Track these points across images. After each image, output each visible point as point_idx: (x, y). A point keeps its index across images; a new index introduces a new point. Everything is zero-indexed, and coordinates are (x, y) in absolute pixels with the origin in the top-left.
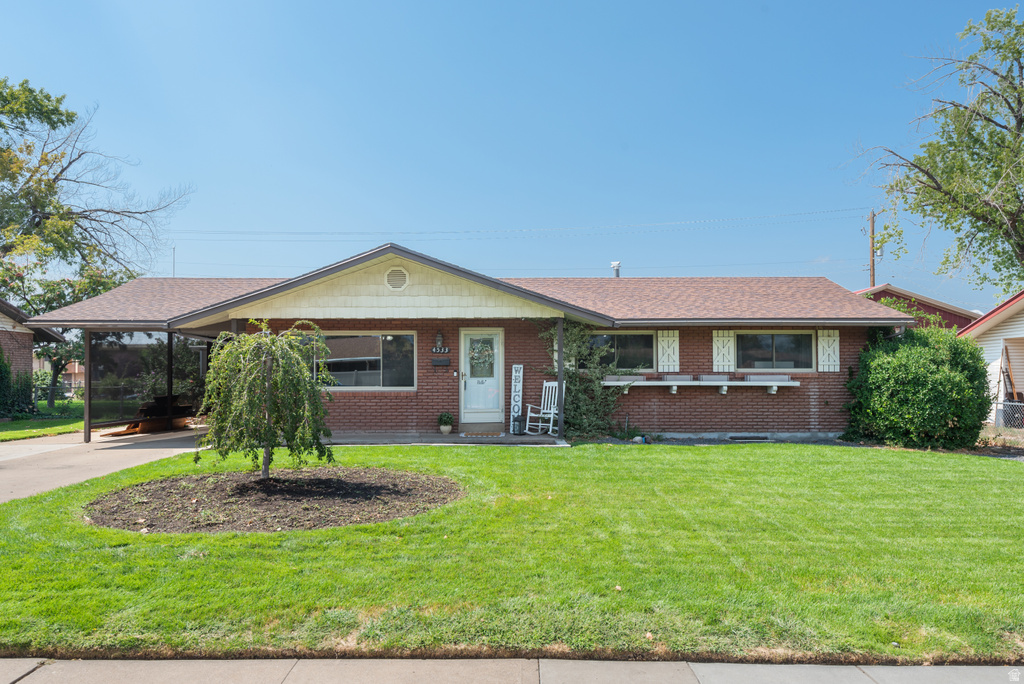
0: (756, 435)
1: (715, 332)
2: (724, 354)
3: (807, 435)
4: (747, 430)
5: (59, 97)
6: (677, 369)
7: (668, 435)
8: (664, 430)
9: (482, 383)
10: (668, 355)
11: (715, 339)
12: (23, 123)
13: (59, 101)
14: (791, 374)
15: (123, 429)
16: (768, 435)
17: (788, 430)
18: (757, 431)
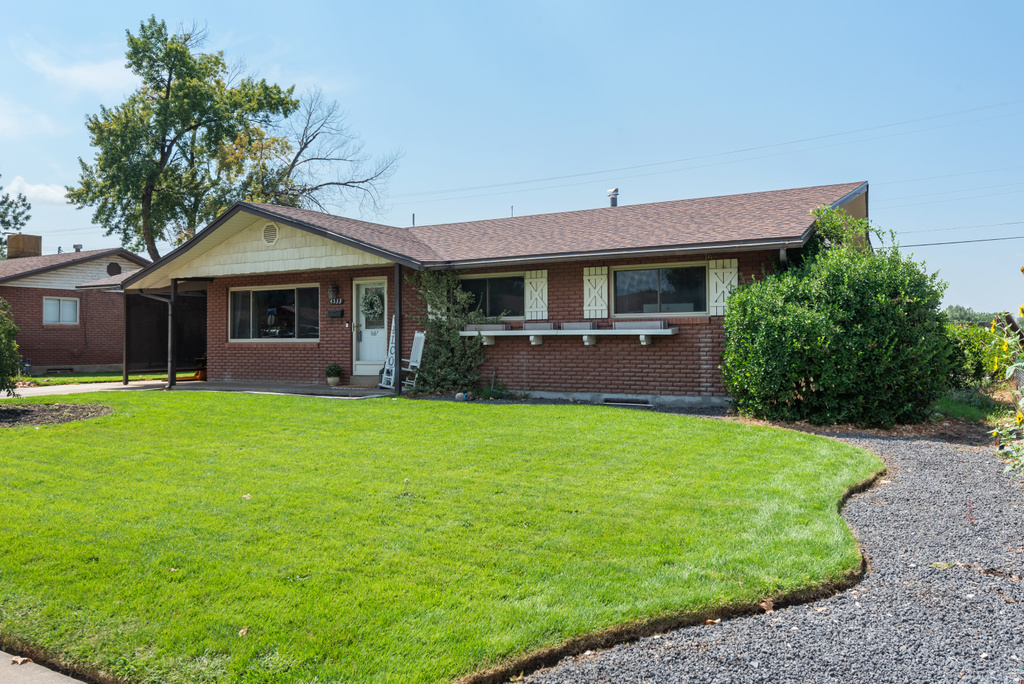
0: (634, 397)
1: (586, 270)
2: (596, 298)
3: (696, 399)
4: (623, 391)
5: (290, 87)
6: (546, 317)
7: (537, 394)
8: (533, 388)
9: (375, 334)
10: (537, 298)
11: (585, 279)
12: (267, 117)
13: (291, 91)
14: (664, 320)
15: (192, 375)
16: (649, 397)
17: (672, 392)
18: (635, 392)
